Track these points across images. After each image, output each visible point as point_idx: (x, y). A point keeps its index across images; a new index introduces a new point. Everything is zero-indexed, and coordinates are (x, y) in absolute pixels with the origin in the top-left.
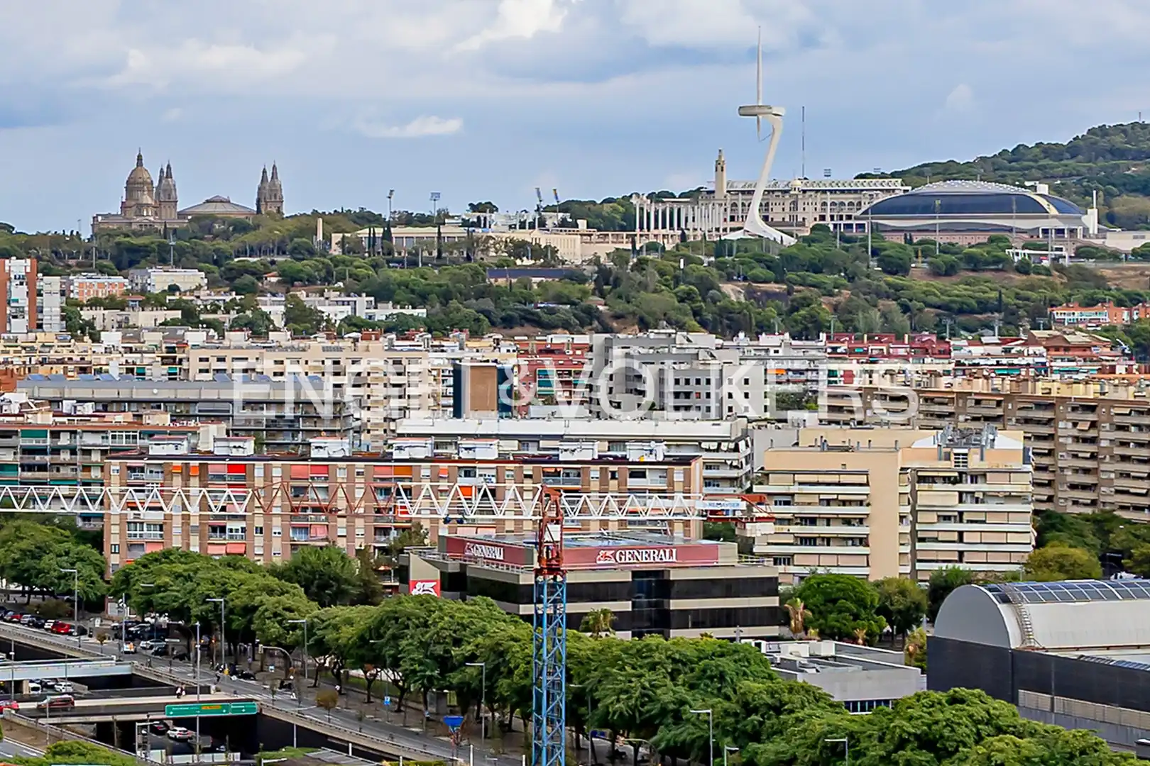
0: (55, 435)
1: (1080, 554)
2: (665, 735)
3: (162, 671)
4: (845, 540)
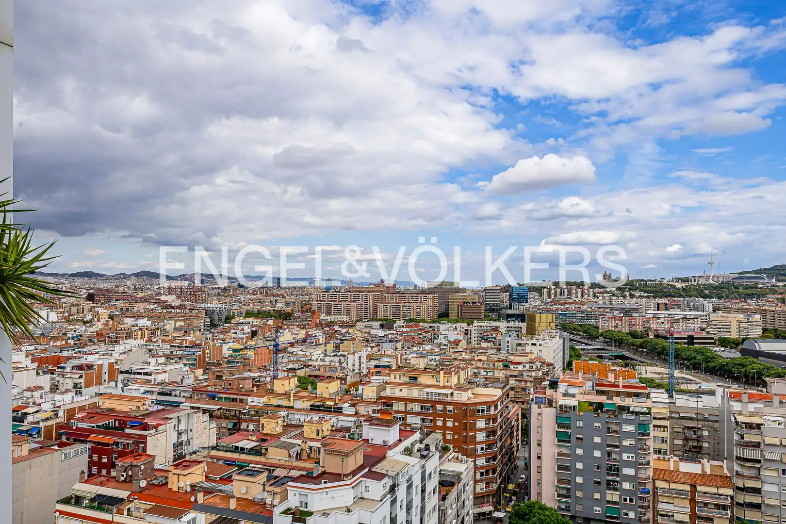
0: (591, 312)
1: (771, 335)
2: (692, 361)
3: (608, 348)
4: (726, 332)
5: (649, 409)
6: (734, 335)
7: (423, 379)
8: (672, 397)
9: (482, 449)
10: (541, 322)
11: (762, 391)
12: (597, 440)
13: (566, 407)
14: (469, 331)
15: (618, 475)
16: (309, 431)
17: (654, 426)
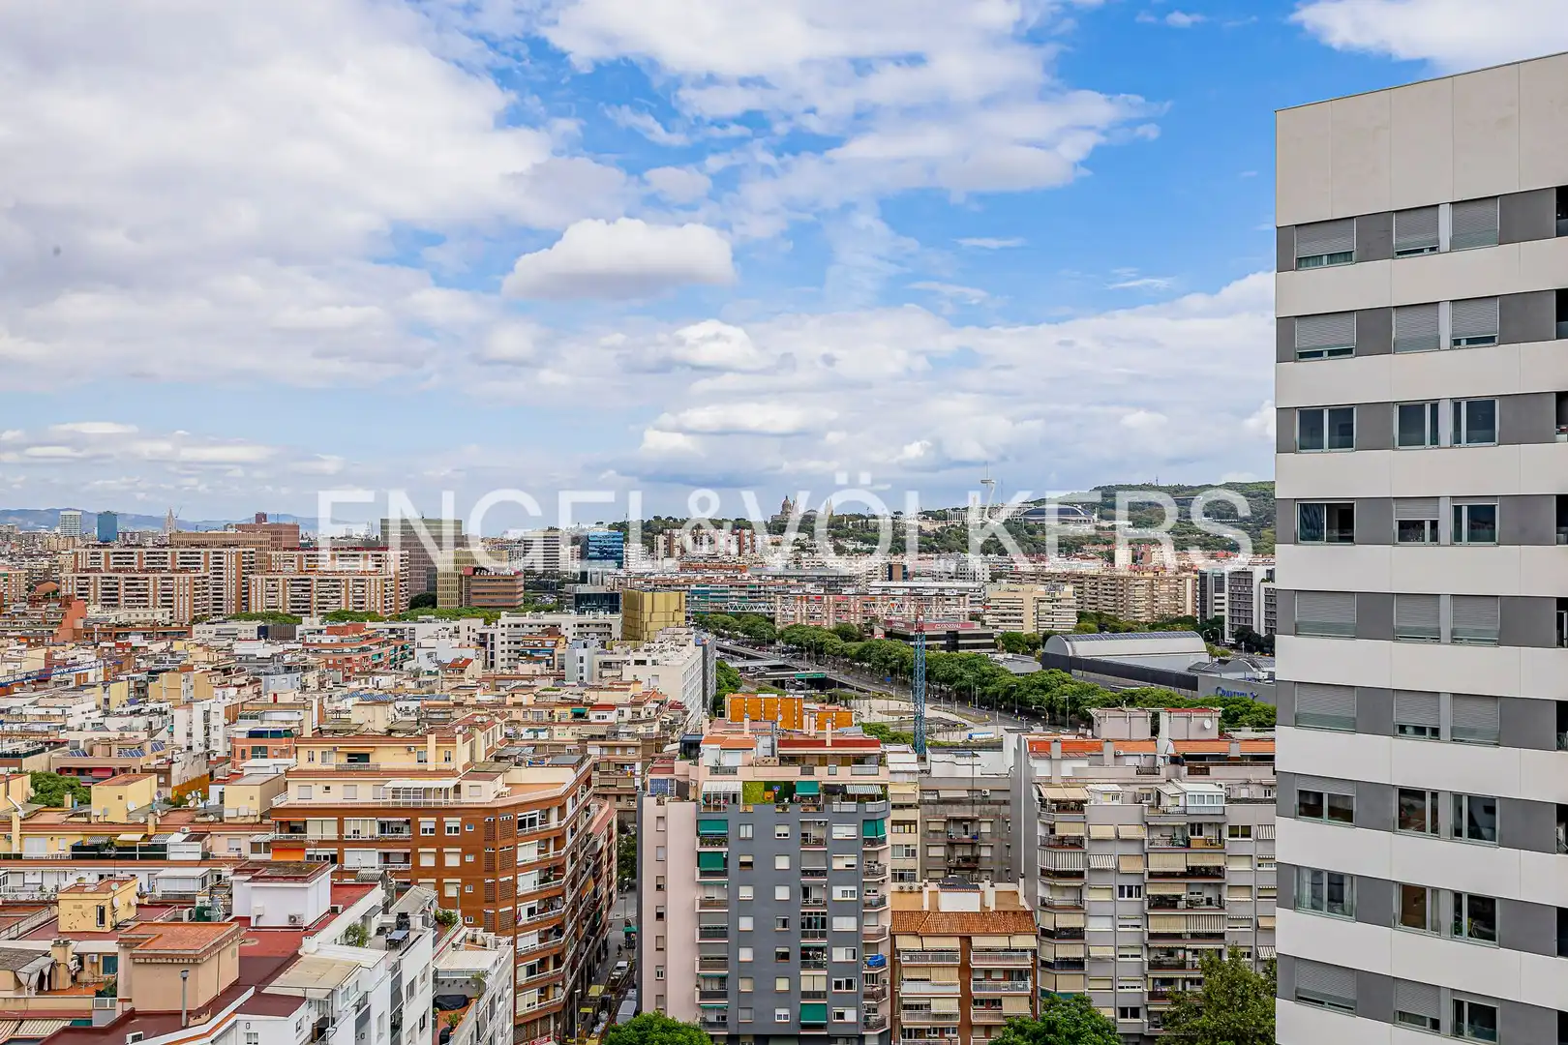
0: (759, 587)
1: (1092, 626)
2: (957, 684)
3: (794, 663)
4: (1015, 621)
5: (884, 787)
6: (1028, 628)
7: (385, 758)
8: (924, 759)
9: (531, 911)
10: (656, 610)
11: (1084, 735)
12: (782, 863)
13: (717, 797)
14: (489, 637)
15: (823, 935)
16: (74, 915)
17: (895, 823)
